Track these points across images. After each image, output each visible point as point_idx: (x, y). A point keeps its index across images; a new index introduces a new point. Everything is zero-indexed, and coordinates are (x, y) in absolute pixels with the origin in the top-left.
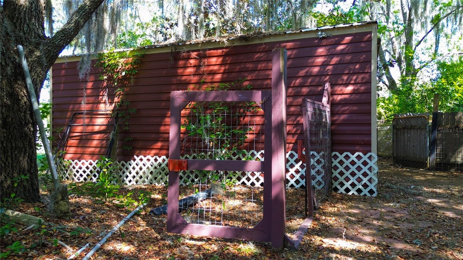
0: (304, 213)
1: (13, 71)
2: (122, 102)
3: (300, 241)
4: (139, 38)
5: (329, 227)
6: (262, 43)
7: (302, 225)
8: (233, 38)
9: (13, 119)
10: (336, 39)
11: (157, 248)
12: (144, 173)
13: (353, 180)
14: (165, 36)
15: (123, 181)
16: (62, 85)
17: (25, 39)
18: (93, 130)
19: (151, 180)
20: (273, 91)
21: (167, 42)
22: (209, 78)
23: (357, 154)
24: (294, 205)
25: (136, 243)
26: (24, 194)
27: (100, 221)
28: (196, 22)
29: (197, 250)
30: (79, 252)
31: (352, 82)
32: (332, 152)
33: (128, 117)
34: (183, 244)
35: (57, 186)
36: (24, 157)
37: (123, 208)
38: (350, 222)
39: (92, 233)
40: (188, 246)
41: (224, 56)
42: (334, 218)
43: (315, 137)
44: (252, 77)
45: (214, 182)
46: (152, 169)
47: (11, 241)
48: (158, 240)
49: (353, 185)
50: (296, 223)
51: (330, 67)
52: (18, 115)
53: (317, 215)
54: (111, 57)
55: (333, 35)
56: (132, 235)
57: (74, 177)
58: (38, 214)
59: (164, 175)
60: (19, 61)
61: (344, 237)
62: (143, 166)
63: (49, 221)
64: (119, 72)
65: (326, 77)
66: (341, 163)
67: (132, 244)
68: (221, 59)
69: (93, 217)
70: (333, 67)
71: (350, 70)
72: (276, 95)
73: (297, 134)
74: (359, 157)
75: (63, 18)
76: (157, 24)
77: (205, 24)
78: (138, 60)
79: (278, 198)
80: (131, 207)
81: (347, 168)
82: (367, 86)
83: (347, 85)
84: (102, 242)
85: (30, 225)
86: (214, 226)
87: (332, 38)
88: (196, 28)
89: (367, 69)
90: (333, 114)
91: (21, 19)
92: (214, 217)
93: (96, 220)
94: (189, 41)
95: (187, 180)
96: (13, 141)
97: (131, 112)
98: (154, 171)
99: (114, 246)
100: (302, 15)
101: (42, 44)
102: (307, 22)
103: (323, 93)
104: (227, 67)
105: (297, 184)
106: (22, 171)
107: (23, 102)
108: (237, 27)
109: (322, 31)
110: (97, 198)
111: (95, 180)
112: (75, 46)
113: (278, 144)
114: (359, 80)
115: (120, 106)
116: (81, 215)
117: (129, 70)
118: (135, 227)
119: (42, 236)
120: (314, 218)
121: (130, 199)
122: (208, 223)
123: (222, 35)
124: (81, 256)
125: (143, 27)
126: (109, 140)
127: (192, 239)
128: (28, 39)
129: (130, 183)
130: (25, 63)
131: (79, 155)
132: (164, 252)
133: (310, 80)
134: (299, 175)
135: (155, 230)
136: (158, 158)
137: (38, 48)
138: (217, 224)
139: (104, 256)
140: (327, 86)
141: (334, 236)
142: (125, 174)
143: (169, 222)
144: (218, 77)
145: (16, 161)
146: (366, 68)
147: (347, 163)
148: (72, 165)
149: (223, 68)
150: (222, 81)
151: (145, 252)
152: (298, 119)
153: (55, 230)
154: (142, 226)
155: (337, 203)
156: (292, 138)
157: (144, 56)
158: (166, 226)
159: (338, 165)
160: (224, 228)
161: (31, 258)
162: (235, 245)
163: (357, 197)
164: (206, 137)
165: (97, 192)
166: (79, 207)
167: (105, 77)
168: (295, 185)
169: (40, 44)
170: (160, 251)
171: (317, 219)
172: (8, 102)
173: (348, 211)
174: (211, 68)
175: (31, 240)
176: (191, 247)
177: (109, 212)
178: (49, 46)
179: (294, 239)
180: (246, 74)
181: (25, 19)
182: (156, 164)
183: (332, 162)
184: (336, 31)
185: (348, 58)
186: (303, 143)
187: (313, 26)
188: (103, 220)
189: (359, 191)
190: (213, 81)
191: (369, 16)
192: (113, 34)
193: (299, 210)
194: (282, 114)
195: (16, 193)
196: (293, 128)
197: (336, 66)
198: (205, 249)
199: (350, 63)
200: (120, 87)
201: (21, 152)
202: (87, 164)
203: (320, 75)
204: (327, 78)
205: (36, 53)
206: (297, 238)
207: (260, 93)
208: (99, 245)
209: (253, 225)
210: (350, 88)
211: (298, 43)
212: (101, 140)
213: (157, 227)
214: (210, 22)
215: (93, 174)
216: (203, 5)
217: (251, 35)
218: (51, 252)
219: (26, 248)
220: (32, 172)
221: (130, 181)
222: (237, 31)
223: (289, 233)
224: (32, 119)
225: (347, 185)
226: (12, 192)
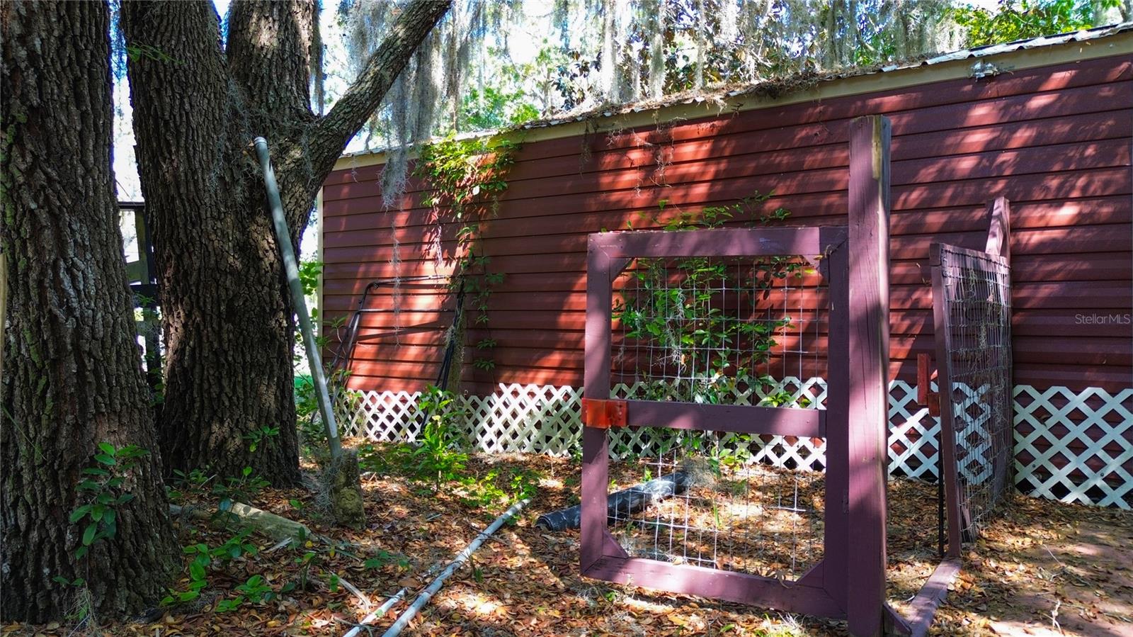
0: (936, 547)
1: (247, 194)
2: (473, 257)
3: (928, 622)
4: (508, 103)
5: (1008, 590)
6: (816, 102)
7: (931, 579)
8: (738, 91)
9: (247, 300)
10: (1027, 78)
11: (556, 614)
12: (522, 424)
13: (1076, 462)
14: (570, 93)
15: (475, 442)
16: (344, 220)
17: (271, 122)
18: (408, 321)
19: (538, 442)
20: (853, 227)
21: (575, 111)
22: (676, 196)
23: (1088, 392)
24: (906, 523)
25: (507, 596)
26: (269, 467)
27: (427, 539)
28: (643, 55)
29: (655, 626)
30: (384, 608)
31: (1075, 194)
32: (1014, 387)
33: (487, 294)
34: (619, 608)
35: (337, 454)
36: (268, 386)
37: (477, 507)
38: (1072, 579)
39: (411, 566)
40: (630, 615)
41: (715, 137)
42: (1022, 567)
43: (967, 347)
44: (788, 188)
45: (691, 455)
46: (539, 416)
47: (243, 574)
48: (558, 594)
49: (1077, 477)
50: (914, 573)
51: (1006, 157)
52: (258, 292)
53: (973, 556)
54: (449, 154)
55: (1017, 68)
56: (498, 575)
57: (368, 430)
58: (297, 515)
59: (568, 430)
60: (259, 172)
61: (1054, 621)
62: (519, 409)
63: (319, 531)
64: (465, 186)
65: (995, 183)
66: (1042, 414)
67: (499, 598)
68: (706, 147)
69: (412, 528)
70: (1017, 156)
71: (1069, 161)
72: (859, 237)
73: (912, 336)
74: (1095, 402)
75: (343, 65)
76: (549, 66)
77: (664, 58)
78: (508, 156)
79: (865, 506)
80: (495, 508)
81: (1059, 430)
82: (1119, 206)
83: (1058, 202)
84: (433, 588)
85: (282, 540)
86: (694, 568)
87: (1015, 77)
88: (644, 70)
89: (1118, 157)
90: (1015, 280)
91: (262, 78)
92: (694, 545)
93: (418, 535)
94: (629, 106)
95: (622, 447)
96: (246, 351)
97: (493, 281)
98: (543, 420)
99: (460, 600)
100: (926, 19)
101: (305, 131)
102: (939, 37)
103: (989, 226)
104: (723, 166)
105: (914, 468)
106: (264, 418)
107: (266, 262)
108: (747, 63)
109: (986, 59)
110: (419, 482)
111: (412, 438)
112: (371, 130)
113: (867, 367)
114: (1095, 188)
115: (469, 266)
116: (386, 521)
117: (488, 182)
118: (506, 556)
119: (307, 565)
120: (965, 564)
121: (493, 487)
122: (679, 559)
123: (709, 84)
124: (388, 617)
125: (517, 76)
126: (444, 345)
127: (640, 595)
128: (277, 122)
129: (491, 447)
130: (270, 175)
131: (378, 380)
132: (574, 624)
133: (949, 192)
134: (919, 443)
135: (550, 567)
136: (553, 390)
137: (298, 140)
138: (703, 564)
139: (439, 623)
140: (1000, 206)
141: (1024, 615)
142: (479, 427)
143: (585, 551)
144: (701, 190)
145: (253, 394)
146: (1117, 155)
147: (1059, 415)
148: (364, 403)
149: (712, 169)
150: (710, 201)
151: (530, 621)
152: (915, 296)
153: (332, 554)
154: (520, 557)
155: (1029, 525)
156: (898, 347)
157: (521, 147)
158: (576, 559)
159: (1033, 422)
160: (720, 575)
161: (284, 616)
162: (751, 622)
163: (1089, 512)
164: (673, 345)
165: (419, 467)
166: (382, 502)
167: (436, 201)
168: (906, 469)
169: (300, 132)
170: (564, 621)
171: (971, 567)
172: (238, 263)
173: (1063, 550)
174: (684, 169)
175: (284, 574)
176: (639, 616)
177: (445, 518)
178: (319, 137)
179: (910, 618)
180: (772, 182)
181: (271, 79)
182: (549, 404)
183: (1015, 413)
184: (1024, 56)
185: (1062, 128)
186: (933, 360)
187: (956, 48)
188: (433, 535)
189: (1095, 493)
190: (688, 201)
191: (1120, 7)
192: (452, 98)
193: (920, 539)
194: (878, 287)
195: (253, 465)
196: (903, 319)
197: (1024, 152)
198: (673, 624)
199: (1067, 142)
200: (468, 223)
201: (263, 374)
202: (395, 400)
203: (979, 177)
204: (1001, 185)
205: (292, 153)
206: (918, 614)
207: (816, 232)
208: (425, 595)
209: (796, 571)
210: (1067, 212)
211: (914, 95)
212: (426, 345)
213: (556, 560)
214: (679, 53)
215: (409, 424)
216: (662, 14)
217: (788, 80)
218: (324, 605)
219: (274, 593)
220: (285, 419)
221: (490, 443)
222: (748, 72)
223: (894, 599)
224: (285, 300)
225: (1060, 475)
226: (244, 463)
